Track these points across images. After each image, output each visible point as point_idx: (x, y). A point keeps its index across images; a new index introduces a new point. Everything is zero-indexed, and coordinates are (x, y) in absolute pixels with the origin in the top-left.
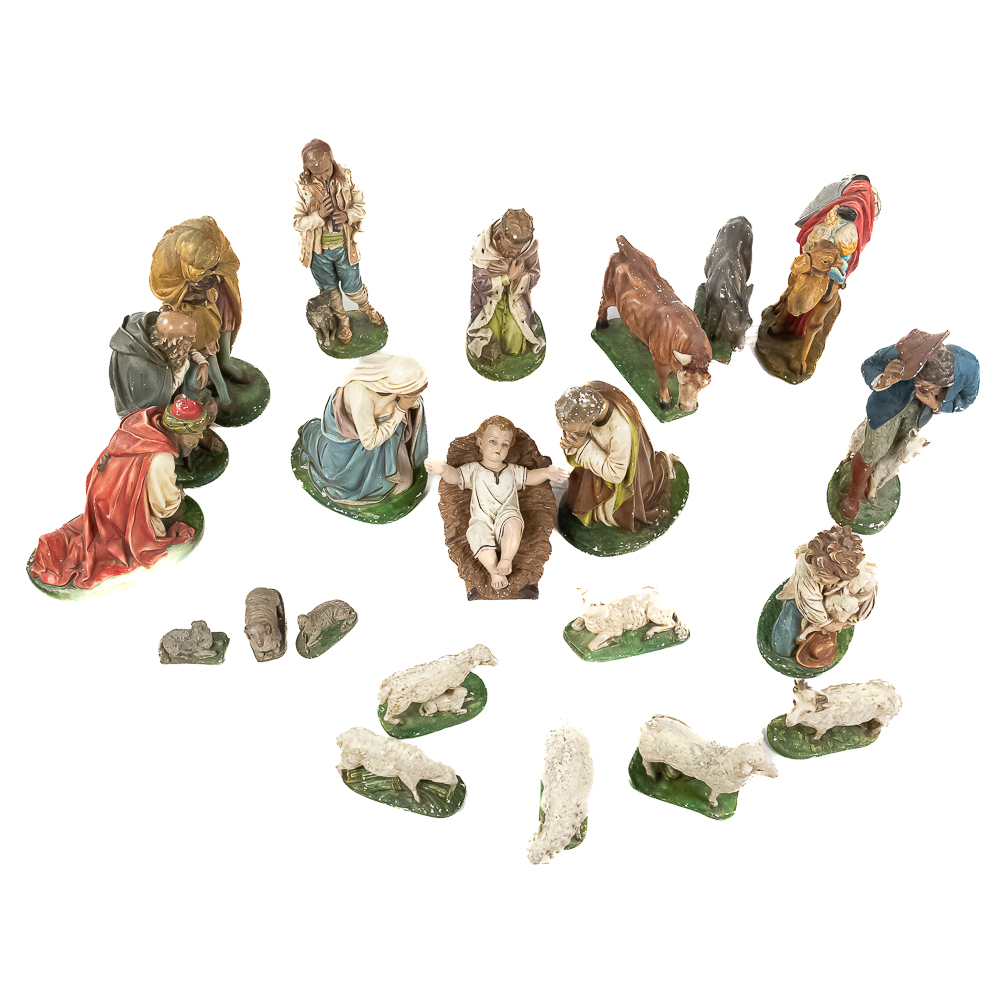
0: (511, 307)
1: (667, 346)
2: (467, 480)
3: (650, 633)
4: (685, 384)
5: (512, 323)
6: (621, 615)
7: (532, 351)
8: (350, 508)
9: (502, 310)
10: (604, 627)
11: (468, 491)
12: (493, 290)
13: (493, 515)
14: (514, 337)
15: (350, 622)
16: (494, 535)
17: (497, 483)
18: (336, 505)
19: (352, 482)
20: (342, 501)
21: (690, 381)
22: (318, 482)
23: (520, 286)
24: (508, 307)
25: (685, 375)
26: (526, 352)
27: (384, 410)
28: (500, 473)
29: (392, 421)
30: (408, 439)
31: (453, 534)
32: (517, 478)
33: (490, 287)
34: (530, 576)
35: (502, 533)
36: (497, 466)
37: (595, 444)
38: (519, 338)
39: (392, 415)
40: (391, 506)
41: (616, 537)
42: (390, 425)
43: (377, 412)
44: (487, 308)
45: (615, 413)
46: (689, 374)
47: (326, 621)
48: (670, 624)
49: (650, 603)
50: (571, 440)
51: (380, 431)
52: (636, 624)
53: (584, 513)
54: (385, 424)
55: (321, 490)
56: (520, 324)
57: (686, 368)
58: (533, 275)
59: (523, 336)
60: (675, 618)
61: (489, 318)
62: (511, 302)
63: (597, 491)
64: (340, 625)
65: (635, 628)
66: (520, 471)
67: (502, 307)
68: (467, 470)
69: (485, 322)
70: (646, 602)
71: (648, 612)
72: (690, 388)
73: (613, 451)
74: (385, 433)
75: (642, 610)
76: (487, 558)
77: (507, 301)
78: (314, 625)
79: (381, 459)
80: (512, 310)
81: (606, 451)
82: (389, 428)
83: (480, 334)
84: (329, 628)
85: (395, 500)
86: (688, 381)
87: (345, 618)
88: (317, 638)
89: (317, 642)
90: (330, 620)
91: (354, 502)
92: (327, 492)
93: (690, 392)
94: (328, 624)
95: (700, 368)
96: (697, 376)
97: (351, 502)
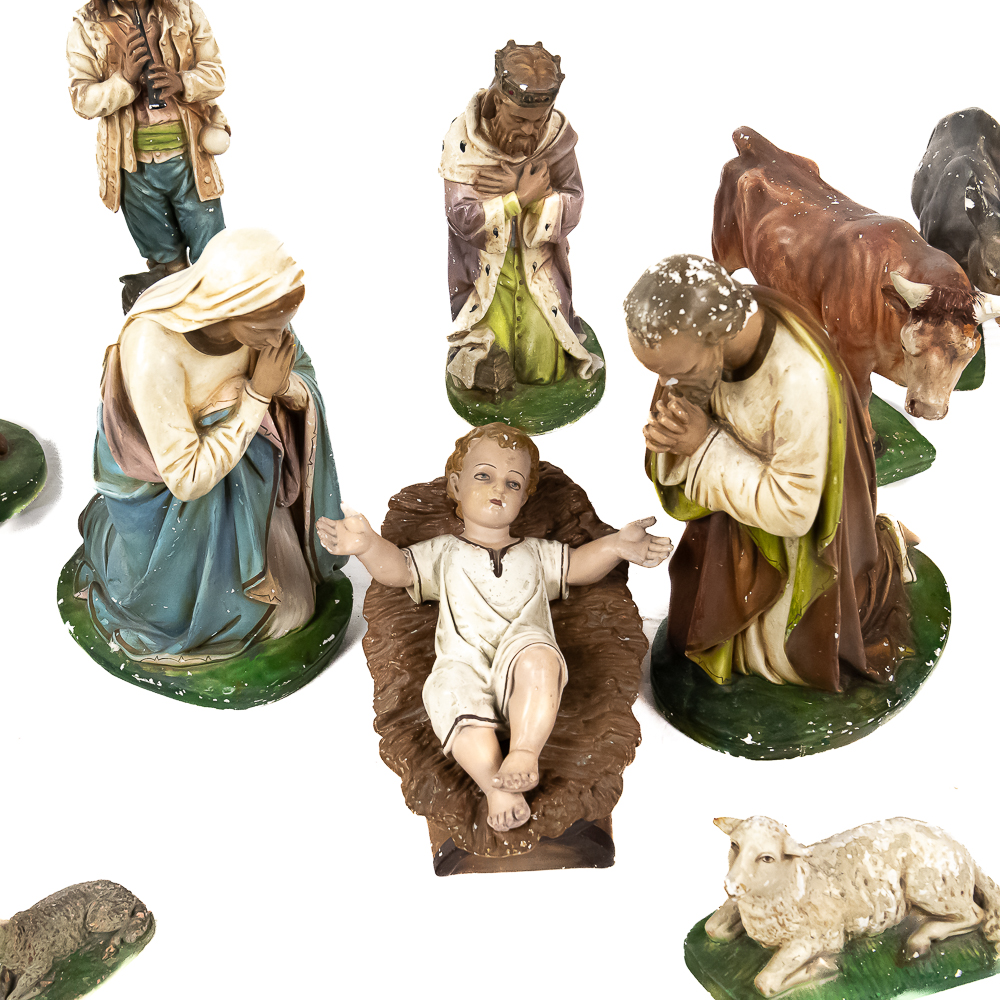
0: (529, 281)
1: (866, 299)
2: (427, 572)
3: (921, 940)
4: (924, 352)
5: (532, 317)
6: (836, 892)
7: (576, 375)
8: (169, 673)
9: (512, 291)
10: (794, 927)
11: (431, 606)
12: (488, 226)
13: (488, 648)
14: (539, 344)
15: (131, 938)
16: (492, 693)
17: (498, 572)
18: (137, 666)
19: (169, 608)
20: (152, 658)
21: (934, 343)
22: (105, 622)
23: (543, 222)
24: (523, 282)
25: (921, 331)
26: (566, 377)
27: (215, 396)
28: (504, 551)
29: (234, 424)
30: (294, 497)
31: (392, 704)
32: (547, 565)
33: (480, 219)
34: (587, 796)
35: (512, 685)
36: (497, 538)
37: (732, 441)
38: (549, 347)
39: (234, 411)
40: (261, 664)
41: (795, 709)
42: (232, 432)
43: (199, 399)
44: (480, 284)
46: (929, 328)
47: (66, 937)
48: (971, 915)
49: (912, 856)
50: (674, 426)
51: (206, 451)
52: (880, 917)
53: (711, 650)
54: (219, 433)
55: (109, 637)
56: (550, 316)
57: (921, 313)
58: (569, 196)
59: (557, 342)
60: (980, 899)
61: (486, 304)
62: (528, 270)
63: (743, 580)
64: (106, 945)
65: (877, 928)
66: (552, 554)
67: (511, 284)
68: (425, 554)
69: (479, 315)
70: (901, 854)
71: (911, 880)
72: (935, 359)
73: (782, 442)
74: (220, 453)
75: (893, 877)
76: (473, 751)
77: (520, 268)
78: (26, 946)
79: (228, 543)
80: (533, 288)
81: (761, 452)
82: (229, 446)
83: (468, 339)
84: (75, 956)
85: (272, 651)
86: (927, 345)
87: (117, 927)
88: (37, 984)
89: (38, 991)
90: (75, 934)
91: (177, 657)
92: (120, 639)
93: (934, 371)
94: (70, 944)
95: (956, 310)
96: (948, 330)
97: (171, 658)
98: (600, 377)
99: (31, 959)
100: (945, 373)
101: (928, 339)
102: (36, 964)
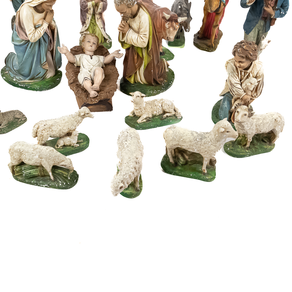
0: (96, 21)
1: (160, 22)
2: (78, 60)
3: (165, 116)
4: (169, 28)
5: (97, 29)
6: (151, 107)
7: (106, 42)
8: (26, 84)
9: (93, 24)
10: (143, 112)
11: (79, 67)
12: (88, 7)
13: (90, 70)
14: (98, 35)
15: (23, 119)
16: (91, 76)
17: (91, 58)
20: (23, 81)
21: (171, 26)
23: (99, 8)
24: (95, 22)
25: (169, 24)
26: (104, 42)
27: (38, 22)
28: (92, 55)
29: (42, 27)
30: (52, 48)
31: (72, 81)
32: (100, 59)
33: (87, 6)
34: (108, 93)
35: (94, 75)
36: (92, 54)
37: (133, 31)
38: (101, 35)
39: (42, 25)
40: (45, 82)
41: (146, 88)
42: (42, 29)
43: (35, 22)
44: (87, 22)
45: (141, 9)
46: (170, 23)
48: (173, 113)
49: (163, 102)
51: (36, 32)
52: (158, 112)
54: (39, 29)
55: (13, 78)
56: (101, 29)
57: (169, 20)
58: (105, 3)
59: (102, 35)
60: (175, 110)
61: (88, 26)
62: (96, 19)
63: (136, 61)
64: (18, 121)
66: (101, 58)
67: (93, 22)
68: (78, 56)
69: (87, 28)
70: (162, 101)
71: (163, 105)
72: (171, 29)
73: (141, 28)
74: (39, 33)
75: (160, 105)
77: (95, 19)
79: (39, 56)
80: (97, 23)
81: (138, 32)
82: (41, 32)
83: (84, 33)
84: (12, 122)
85: (47, 80)
86: (170, 26)
87: (20, 117)
88: (6, 125)
89: (6, 126)
90: (12, 118)
91: (28, 81)
92: (16, 78)
93: (171, 31)
94: (11, 119)
95: (175, 20)
96: (173, 24)
97: (27, 81)
98: (111, 43)
99: (4, 120)
100: (173, 32)
101: (170, 25)
102: (5, 121)
